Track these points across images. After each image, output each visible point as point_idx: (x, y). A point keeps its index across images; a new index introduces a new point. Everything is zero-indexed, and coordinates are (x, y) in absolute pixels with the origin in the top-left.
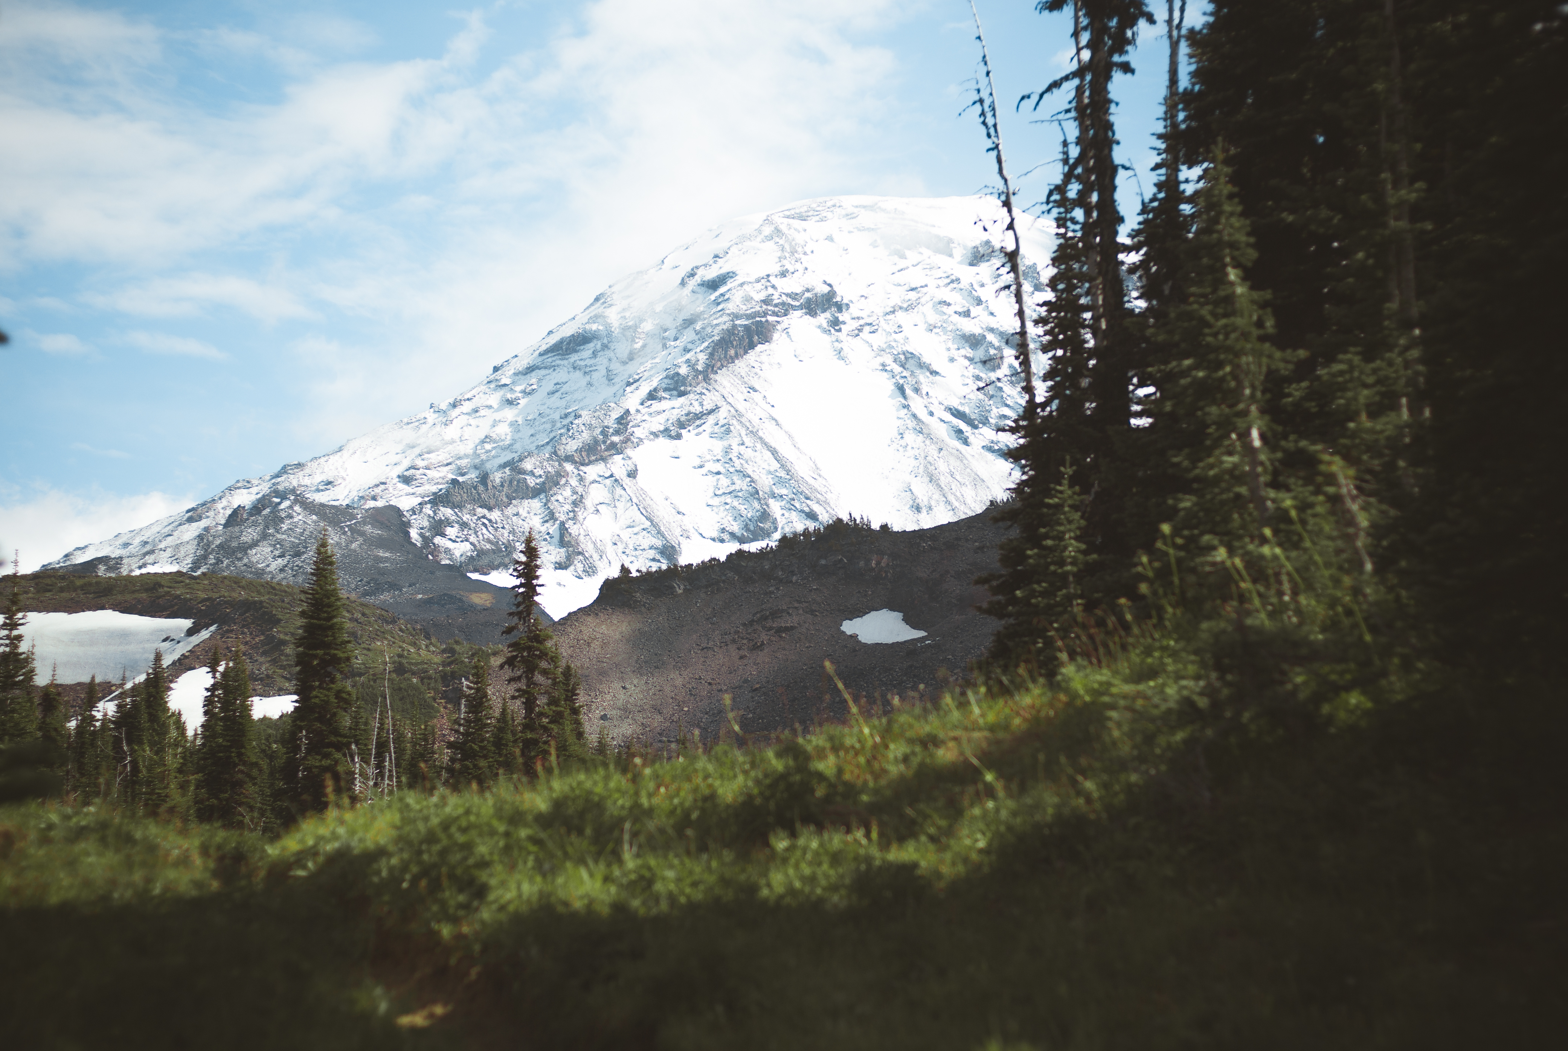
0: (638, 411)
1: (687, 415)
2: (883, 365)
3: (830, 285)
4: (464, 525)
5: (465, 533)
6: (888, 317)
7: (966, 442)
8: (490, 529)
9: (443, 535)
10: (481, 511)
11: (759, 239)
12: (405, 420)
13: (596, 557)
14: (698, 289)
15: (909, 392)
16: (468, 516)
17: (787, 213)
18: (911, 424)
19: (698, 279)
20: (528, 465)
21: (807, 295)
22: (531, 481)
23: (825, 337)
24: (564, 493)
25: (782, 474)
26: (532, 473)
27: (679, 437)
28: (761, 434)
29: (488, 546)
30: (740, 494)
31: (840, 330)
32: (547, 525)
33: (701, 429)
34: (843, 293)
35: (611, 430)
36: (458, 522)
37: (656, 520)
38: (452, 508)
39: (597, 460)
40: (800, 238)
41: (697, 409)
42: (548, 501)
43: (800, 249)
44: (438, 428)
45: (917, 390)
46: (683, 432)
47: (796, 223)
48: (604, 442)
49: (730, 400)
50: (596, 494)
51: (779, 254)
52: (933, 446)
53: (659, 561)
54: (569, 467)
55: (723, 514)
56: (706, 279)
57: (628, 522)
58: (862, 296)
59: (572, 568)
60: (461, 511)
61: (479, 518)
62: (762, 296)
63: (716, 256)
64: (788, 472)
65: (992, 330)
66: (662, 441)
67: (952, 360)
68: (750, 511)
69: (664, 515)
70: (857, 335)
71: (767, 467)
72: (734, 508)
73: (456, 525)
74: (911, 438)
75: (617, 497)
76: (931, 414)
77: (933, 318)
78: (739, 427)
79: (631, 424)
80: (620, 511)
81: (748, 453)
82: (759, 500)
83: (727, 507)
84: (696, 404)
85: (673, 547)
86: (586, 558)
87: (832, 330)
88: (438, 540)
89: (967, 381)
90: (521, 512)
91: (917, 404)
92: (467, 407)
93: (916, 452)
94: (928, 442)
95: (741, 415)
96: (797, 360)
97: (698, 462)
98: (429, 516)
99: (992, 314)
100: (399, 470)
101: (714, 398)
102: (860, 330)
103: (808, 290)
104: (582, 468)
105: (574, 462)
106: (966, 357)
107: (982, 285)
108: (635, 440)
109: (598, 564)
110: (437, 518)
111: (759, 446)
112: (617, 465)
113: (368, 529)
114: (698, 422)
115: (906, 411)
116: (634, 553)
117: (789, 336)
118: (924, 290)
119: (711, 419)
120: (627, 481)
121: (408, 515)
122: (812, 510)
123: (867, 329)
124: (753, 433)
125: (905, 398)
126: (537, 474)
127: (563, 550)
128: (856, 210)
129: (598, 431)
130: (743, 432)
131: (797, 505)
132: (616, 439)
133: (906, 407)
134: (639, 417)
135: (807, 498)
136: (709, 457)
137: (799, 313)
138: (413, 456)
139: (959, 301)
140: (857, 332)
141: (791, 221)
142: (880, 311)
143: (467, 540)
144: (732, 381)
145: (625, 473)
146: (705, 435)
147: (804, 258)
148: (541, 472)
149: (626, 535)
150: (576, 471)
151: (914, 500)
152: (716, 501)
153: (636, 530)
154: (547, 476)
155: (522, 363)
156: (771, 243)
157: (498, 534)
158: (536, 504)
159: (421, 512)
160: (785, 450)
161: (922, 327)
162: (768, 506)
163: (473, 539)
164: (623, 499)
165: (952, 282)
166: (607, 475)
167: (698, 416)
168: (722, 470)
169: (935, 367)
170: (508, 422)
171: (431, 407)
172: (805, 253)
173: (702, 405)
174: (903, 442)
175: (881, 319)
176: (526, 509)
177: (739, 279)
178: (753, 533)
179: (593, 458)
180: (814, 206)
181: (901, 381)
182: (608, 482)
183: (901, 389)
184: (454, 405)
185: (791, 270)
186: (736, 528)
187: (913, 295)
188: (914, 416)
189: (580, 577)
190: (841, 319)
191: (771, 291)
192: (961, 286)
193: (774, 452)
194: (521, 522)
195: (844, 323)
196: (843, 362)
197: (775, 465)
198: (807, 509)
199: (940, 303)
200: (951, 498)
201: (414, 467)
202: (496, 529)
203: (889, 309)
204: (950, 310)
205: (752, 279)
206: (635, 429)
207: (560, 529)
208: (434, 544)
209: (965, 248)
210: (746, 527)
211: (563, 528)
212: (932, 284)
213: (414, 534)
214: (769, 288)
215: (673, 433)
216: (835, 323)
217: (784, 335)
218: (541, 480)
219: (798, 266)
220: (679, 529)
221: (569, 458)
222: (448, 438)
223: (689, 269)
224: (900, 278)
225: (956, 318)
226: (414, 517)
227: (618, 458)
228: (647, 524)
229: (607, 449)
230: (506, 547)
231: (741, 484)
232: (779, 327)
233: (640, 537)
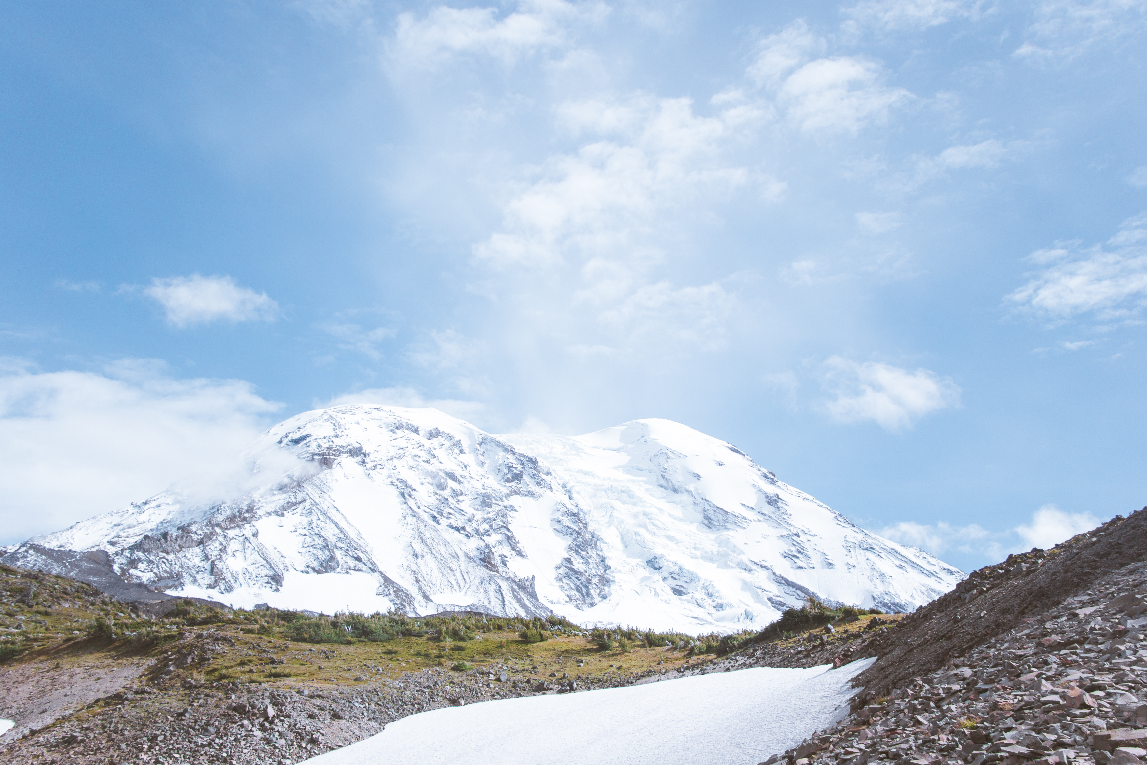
0: (259, 501)
1: (288, 503)
2: (392, 482)
3: (359, 444)
4: (151, 562)
5: (151, 567)
6: (389, 461)
7: (438, 522)
8: (167, 565)
9: (136, 568)
10: (162, 554)
11: (322, 421)
12: (115, 511)
13: (232, 581)
14: (289, 443)
15: (406, 496)
16: (153, 557)
17: (335, 410)
18: (410, 512)
19: (289, 438)
20: (194, 528)
21: (349, 447)
22: (195, 537)
23: (360, 467)
24: (215, 544)
25: (342, 536)
26: (196, 533)
27: (283, 515)
28: (328, 514)
29: (165, 575)
30: (318, 546)
31: (366, 466)
32: (203, 562)
33: (295, 511)
34: (366, 449)
35: (244, 511)
36: (146, 560)
37: (269, 560)
38: (143, 553)
39: (235, 527)
40: (342, 422)
41: (293, 500)
42: (205, 549)
43: (343, 427)
44: (135, 515)
45: (410, 496)
46: (285, 513)
47: (340, 415)
48: (239, 517)
49: (311, 496)
50: (234, 546)
51: (334, 427)
52: (422, 524)
53: (270, 583)
54: (218, 530)
55: (307, 557)
56: (294, 438)
57: (253, 561)
58: (376, 451)
59: (218, 587)
60: (149, 554)
61: (161, 558)
62: (327, 445)
63: (299, 428)
64: (345, 535)
65: (441, 470)
66: (274, 517)
67: (422, 484)
68: (323, 555)
69: (274, 557)
70: (375, 469)
71: (333, 532)
72: (314, 554)
73: (145, 562)
74: (409, 519)
75: (246, 547)
76: (419, 507)
77: (412, 463)
78: (317, 511)
79: (255, 508)
80: (247, 556)
81: (322, 524)
82: (329, 549)
83: (310, 553)
84: (293, 498)
85: (279, 575)
86: (226, 582)
87: (363, 465)
88: (132, 571)
89: (431, 495)
90: (187, 555)
91: (411, 502)
92: (153, 504)
93: (413, 527)
94: (419, 522)
95: (317, 504)
96: (345, 478)
97: (293, 529)
98: (127, 557)
99: (441, 462)
100: (108, 538)
101: (302, 495)
102: (376, 467)
103: (349, 445)
104: (226, 531)
105: (221, 528)
106: (429, 483)
107: (435, 449)
108: (257, 516)
109: (234, 585)
110: (132, 558)
111: (328, 521)
112: (247, 530)
113: (84, 564)
114: (294, 508)
115: (406, 505)
116: (256, 579)
117: (341, 467)
118: (407, 449)
119: (301, 506)
120: (252, 539)
121: (113, 557)
122: (358, 556)
123: (379, 467)
124: (325, 514)
125: (405, 498)
126: (199, 533)
127: (213, 577)
128: (370, 410)
129: (236, 510)
130: (319, 514)
131: (350, 553)
132: (246, 515)
133: (406, 503)
134: (260, 504)
135: (356, 549)
136: (299, 526)
137: (345, 455)
138: (118, 530)
139: (425, 456)
141: (337, 414)
142: (385, 459)
143: (152, 571)
144: (313, 487)
145: (251, 534)
146: (298, 515)
147: (346, 431)
148: (201, 532)
149: (250, 569)
150: (222, 533)
151: (414, 552)
152: (304, 550)
153: (257, 566)
154: (205, 535)
156: (328, 423)
157: (172, 568)
158: (197, 550)
159: (122, 554)
160: (343, 524)
161: (406, 467)
162: (334, 553)
163: (155, 570)
164: (250, 548)
165: (420, 446)
166: (240, 535)
167: (294, 504)
168: (308, 534)
169: (414, 487)
171: (132, 504)
172: (346, 429)
173: (296, 498)
174: (405, 521)
175: (386, 462)
176: (191, 553)
177: (314, 437)
178: (325, 568)
179: (232, 525)
180: (349, 407)
181: (402, 490)
182: (241, 539)
183: (403, 495)
184: (146, 503)
185: (340, 435)
186: (316, 564)
187: (401, 451)
188: (410, 508)
189: (222, 593)
190: (366, 461)
191: (331, 443)
192: (425, 448)
193: (336, 525)
194: (187, 561)
195: (368, 463)
196: (372, 479)
197: (337, 531)
198: (356, 556)
199: (415, 456)
200: (433, 551)
201: (119, 537)
202: (171, 565)
203: (389, 458)
204: (420, 460)
205: (321, 437)
206: (257, 511)
207: (211, 565)
208: (129, 574)
209: (425, 431)
210: (321, 565)
211: (213, 565)
212: (411, 447)
213: (116, 567)
215: (280, 513)
217: (338, 466)
218: (201, 537)
219: (343, 434)
220: (282, 566)
221: (218, 525)
222: (141, 521)
223: (284, 434)
224: (394, 443)
225: (423, 463)
226: (117, 557)
227: (247, 526)
228: (264, 562)
229: (242, 521)
230: (177, 575)
231: (318, 541)
232: (335, 462)
233: (260, 569)
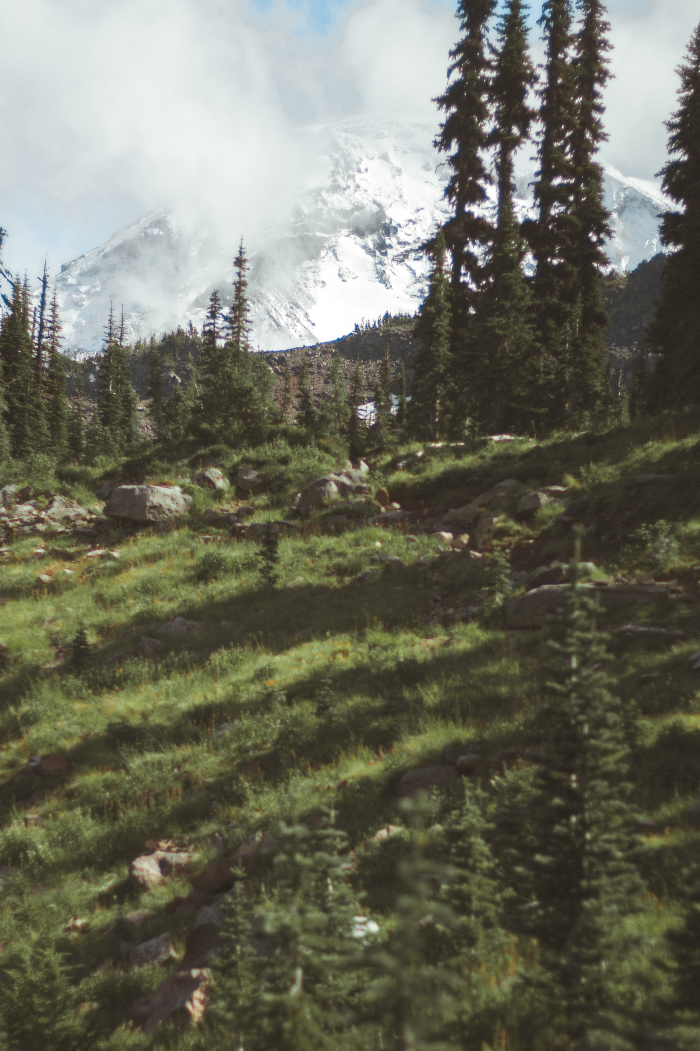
3: (379, 205)
21: (356, 213)
23: (370, 259)
31: (385, 254)
34: (392, 216)
40: (355, 154)
43: (355, 166)
47: (353, 138)
49: (274, 314)
51: (332, 168)
58: (410, 221)
62: (312, 209)
70: (402, 261)
87: (378, 253)
96: (340, 280)
101: (257, 311)
102: (405, 256)
103: (358, 209)
117: (335, 255)
123: (412, 255)
137: (346, 232)
140: (401, 257)
141: (349, 136)
144: (277, 295)
147: (358, 176)
155: (88, 263)
156: (326, 156)
170: (73, 322)
172: (359, 171)
180: (372, 121)
185: (343, 186)
190: (388, 242)
191: (321, 205)
195: (390, 247)
196: (383, 285)
214: (320, 203)
216: (382, 247)
217: (331, 253)
219: (350, 183)
232: (326, 244)
